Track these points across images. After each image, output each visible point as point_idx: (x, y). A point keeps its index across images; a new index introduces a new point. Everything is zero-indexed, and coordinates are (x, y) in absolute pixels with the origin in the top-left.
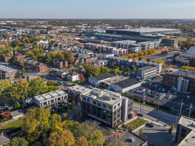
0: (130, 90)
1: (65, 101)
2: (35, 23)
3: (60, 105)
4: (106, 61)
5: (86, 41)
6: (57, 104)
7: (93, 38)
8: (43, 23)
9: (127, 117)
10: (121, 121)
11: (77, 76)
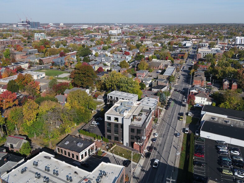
9: (128, 143)
10: (122, 142)
11: (202, 99)
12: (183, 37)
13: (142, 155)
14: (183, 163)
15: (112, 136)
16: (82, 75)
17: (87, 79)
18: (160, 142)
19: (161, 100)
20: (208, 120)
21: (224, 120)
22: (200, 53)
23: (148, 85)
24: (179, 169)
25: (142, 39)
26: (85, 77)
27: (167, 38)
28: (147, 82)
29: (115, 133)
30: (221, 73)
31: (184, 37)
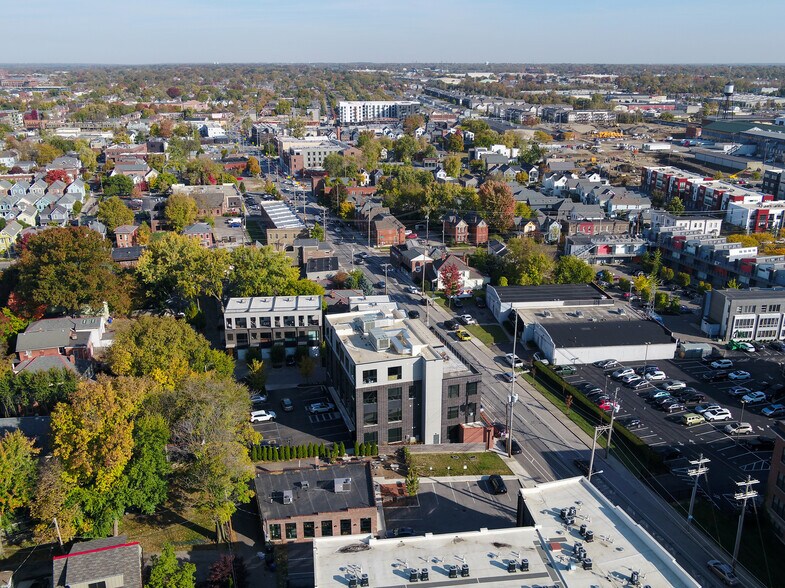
0: (597, 363)
1: (312, 333)
2: (565, 79)
3: (291, 340)
4: (638, 244)
5: (687, 159)
6: (283, 337)
7: (728, 148)
8: (592, 82)
9: (439, 433)
10: (413, 439)
13: (496, 451)
15: (379, 433)
21: (564, 312)
22: (298, 154)
31: (176, 109)
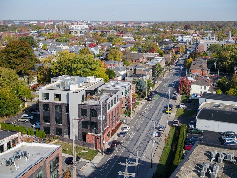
9: (77, 135)
10: (67, 136)
11: (201, 88)
12: (179, 32)
13: (101, 151)
14: (165, 158)
15: (51, 128)
16: (12, 55)
17: (20, 61)
18: (131, 137)
19: (138, 91)
20: (209, 108)
21: (234, 108)
22: (202, 45)
23: (121, 77)
24: (159, 165)
25: (119, 34)
26: (17, 58)
27: (156, 33)
28: (120, 72)
29: (57, 122)
30: (230, 59)
31: (182, 33)
